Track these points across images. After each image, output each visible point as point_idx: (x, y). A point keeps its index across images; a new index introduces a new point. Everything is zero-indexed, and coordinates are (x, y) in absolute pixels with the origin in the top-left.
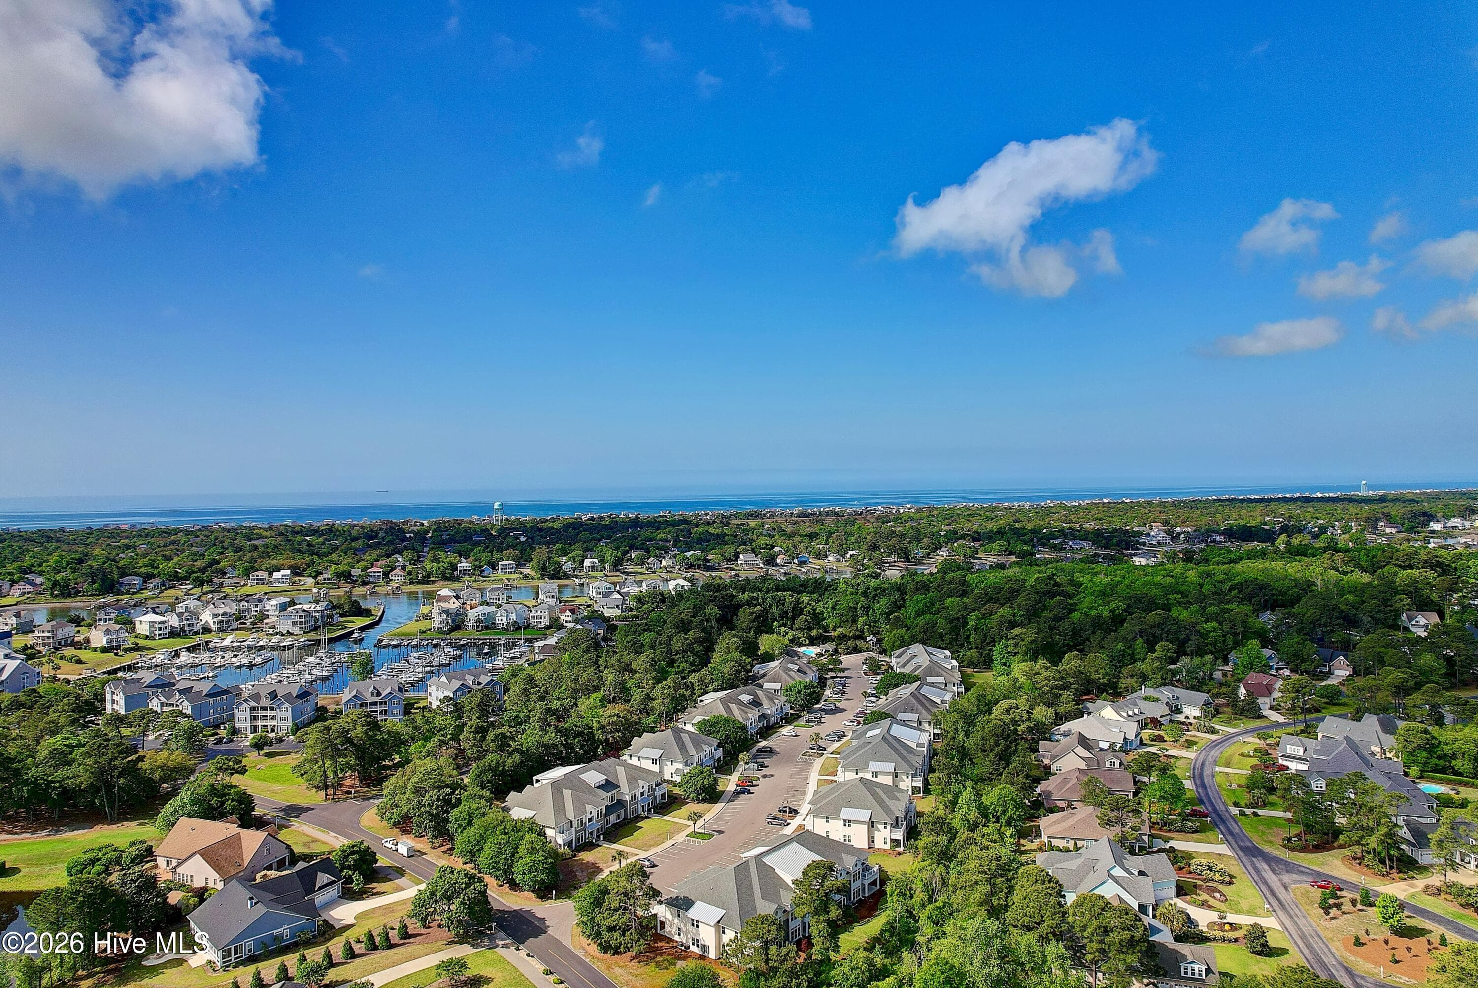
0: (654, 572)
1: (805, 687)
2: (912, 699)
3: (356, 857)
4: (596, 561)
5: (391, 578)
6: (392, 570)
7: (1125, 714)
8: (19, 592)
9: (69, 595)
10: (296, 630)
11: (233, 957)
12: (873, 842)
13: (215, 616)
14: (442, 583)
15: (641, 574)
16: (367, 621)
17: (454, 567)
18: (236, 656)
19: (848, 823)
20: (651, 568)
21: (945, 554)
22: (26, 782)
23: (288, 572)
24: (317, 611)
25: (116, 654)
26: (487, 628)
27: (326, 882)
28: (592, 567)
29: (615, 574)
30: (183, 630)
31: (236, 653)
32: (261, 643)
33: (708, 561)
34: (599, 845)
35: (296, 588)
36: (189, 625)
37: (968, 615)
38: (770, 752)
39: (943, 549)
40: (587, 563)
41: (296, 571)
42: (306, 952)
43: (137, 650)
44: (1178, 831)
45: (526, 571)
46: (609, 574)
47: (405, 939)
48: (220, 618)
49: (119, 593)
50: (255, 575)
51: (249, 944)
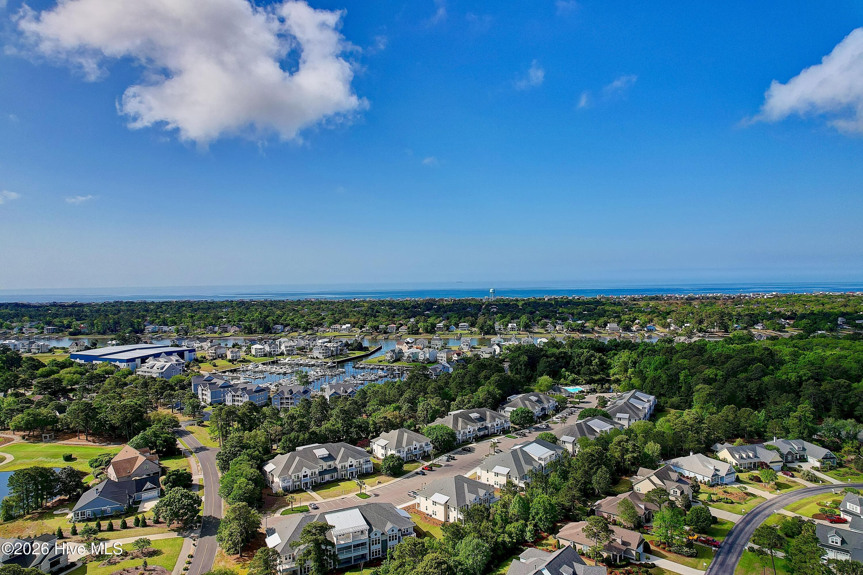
0: (549, 333)
1: (522, 412)
2: (576, 427)
3: (174, 477)
4: (515, 325)
5: (400, 330)
6: (400, 327)
7: (737, 456)
8: (234, 330)
9: (252, 333)
10: (320, 356)
11: (80, 517)
12: (449, 518)
13: (286, 347)
14: (425, 334)
15: (541, 333)
16: (363, 353)
17: (433, 326)
18: (281, 368)
19: (434, 503)
20: (547, 330)
21: (759, 328)
22: (97, 420)
23: (349, 325)
24: (334, 347)
25: (233, 363)
26: (413, 361)
27: (149, 487)
28: (513, 328)
29: (525, 333)
30: (270, 353)
31: (282, 367)
32: (301, 362)
33: (585, 327)
34: (305, 491)
35: (351, 334)
36: (274, 351)
37: (679, 372)
38: (469, 451)
39: (759, 324)
40: (510, 325)
41: (354, 325)
42: (112, 521)
43: (244, 362)
44: (675, 553)
45: (474, 329)
46: (521, 333)
47: (156, 523)
48: (288, 348)
49: (271, 333)
50: (333, 326)
51: (88, 512)
